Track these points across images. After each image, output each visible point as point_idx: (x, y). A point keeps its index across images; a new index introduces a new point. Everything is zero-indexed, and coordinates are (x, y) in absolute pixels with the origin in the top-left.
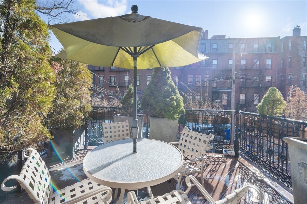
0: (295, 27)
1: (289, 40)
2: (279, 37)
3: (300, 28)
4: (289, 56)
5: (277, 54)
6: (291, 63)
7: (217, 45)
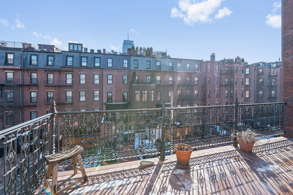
0: (212, 54)
1: (209, 64)
2: (203, 60)
3: (215, 55)
4: (209, 76)
5: (201, 73)
6: (209, 81)
7: (160, 63)
